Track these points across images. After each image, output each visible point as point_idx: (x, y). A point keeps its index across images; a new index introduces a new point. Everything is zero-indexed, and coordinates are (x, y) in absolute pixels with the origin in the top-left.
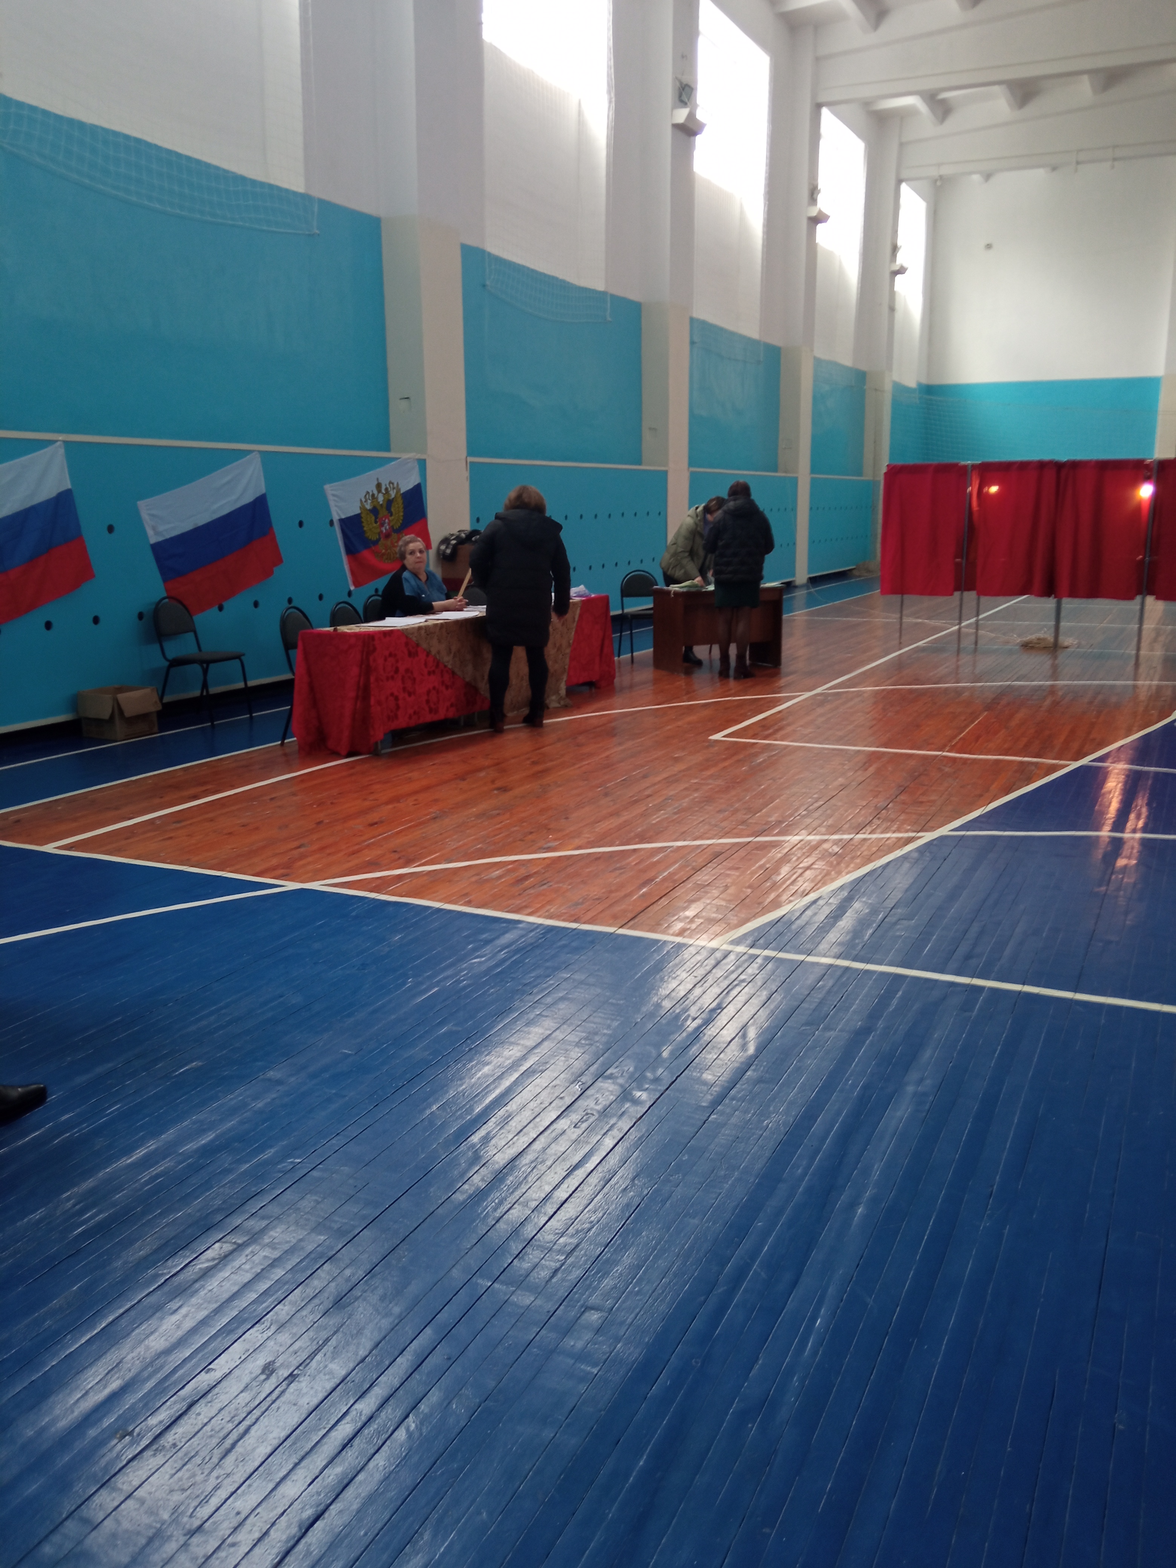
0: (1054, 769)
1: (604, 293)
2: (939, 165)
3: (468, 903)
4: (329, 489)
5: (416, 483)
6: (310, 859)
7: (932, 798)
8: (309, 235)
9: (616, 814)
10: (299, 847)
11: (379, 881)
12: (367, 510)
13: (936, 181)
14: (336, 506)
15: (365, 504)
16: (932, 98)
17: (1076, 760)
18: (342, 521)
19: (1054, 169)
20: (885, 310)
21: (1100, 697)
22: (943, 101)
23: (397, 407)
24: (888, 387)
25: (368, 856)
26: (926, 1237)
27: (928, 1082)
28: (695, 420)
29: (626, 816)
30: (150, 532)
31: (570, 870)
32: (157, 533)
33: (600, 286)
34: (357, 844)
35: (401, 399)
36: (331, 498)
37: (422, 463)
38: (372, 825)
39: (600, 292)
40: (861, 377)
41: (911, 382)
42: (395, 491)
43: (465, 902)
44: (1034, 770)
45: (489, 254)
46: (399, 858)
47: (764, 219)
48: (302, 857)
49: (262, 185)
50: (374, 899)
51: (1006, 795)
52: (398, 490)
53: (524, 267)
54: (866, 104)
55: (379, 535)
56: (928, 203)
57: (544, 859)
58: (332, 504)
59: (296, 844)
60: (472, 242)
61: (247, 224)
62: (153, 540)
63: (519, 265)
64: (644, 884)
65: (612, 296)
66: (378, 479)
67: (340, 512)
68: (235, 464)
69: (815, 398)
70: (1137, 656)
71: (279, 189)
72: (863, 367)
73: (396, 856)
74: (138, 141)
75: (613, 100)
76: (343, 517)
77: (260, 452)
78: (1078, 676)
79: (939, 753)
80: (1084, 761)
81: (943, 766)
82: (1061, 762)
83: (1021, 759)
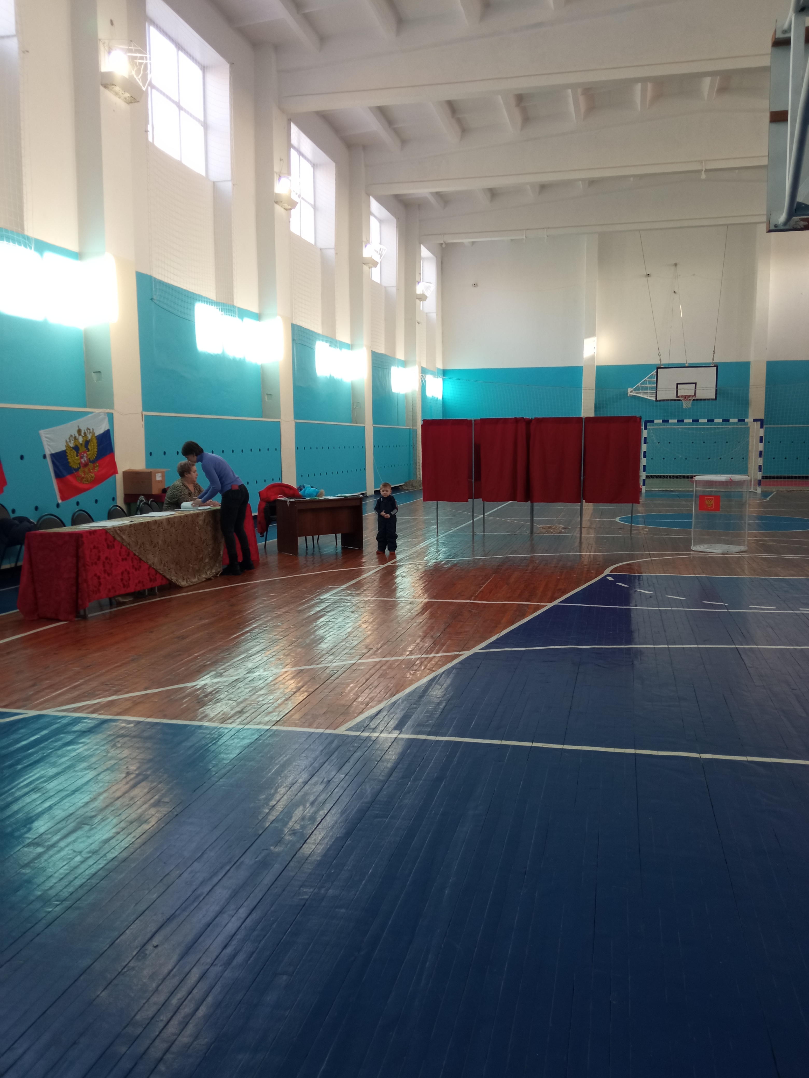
0: (538, 608)
1: (234, 307)
2: (443, 235)
4: (43, 433)
5: (106, 429)
7: (467, 630)
10: (34, 685)
11: (97, 706)
12: (71, 447)
13: (442, 245)
14: (48, 445)
15: (69, 443)
16: (438, 195)
17: (550, 602)
18: (52, 455)
21: (561, 563)
23: (93, 379)
27: (481, 808)
28: (296, 389)
35: (95, 373)
36: (44, 439)
37: (111, 417)
38: (86, 667)
39: (231, 306)
42: (91, 434)
43: (162, 716)
44: (526, 610)
45: (155, 278)
46: (110, 689)
51: (511, 626)
52: (94, 434)
53: (179, 288)
56: (437, 257)
58: (45, 444)
59: (31, 683)
60: (145, 271)
63: (176, 287)
65: (239, 308)
67: (50, 449)
69: (373, 377)
70: (581, 536)
71: (6, 231)
72: (402, 358)
73: (107, 688)
76: (53, 452)
78: (547, 550)
79: (469, 601)
80: (556, 603)
81: (472, 609)
82: (542, 604)
83: (518, 603)
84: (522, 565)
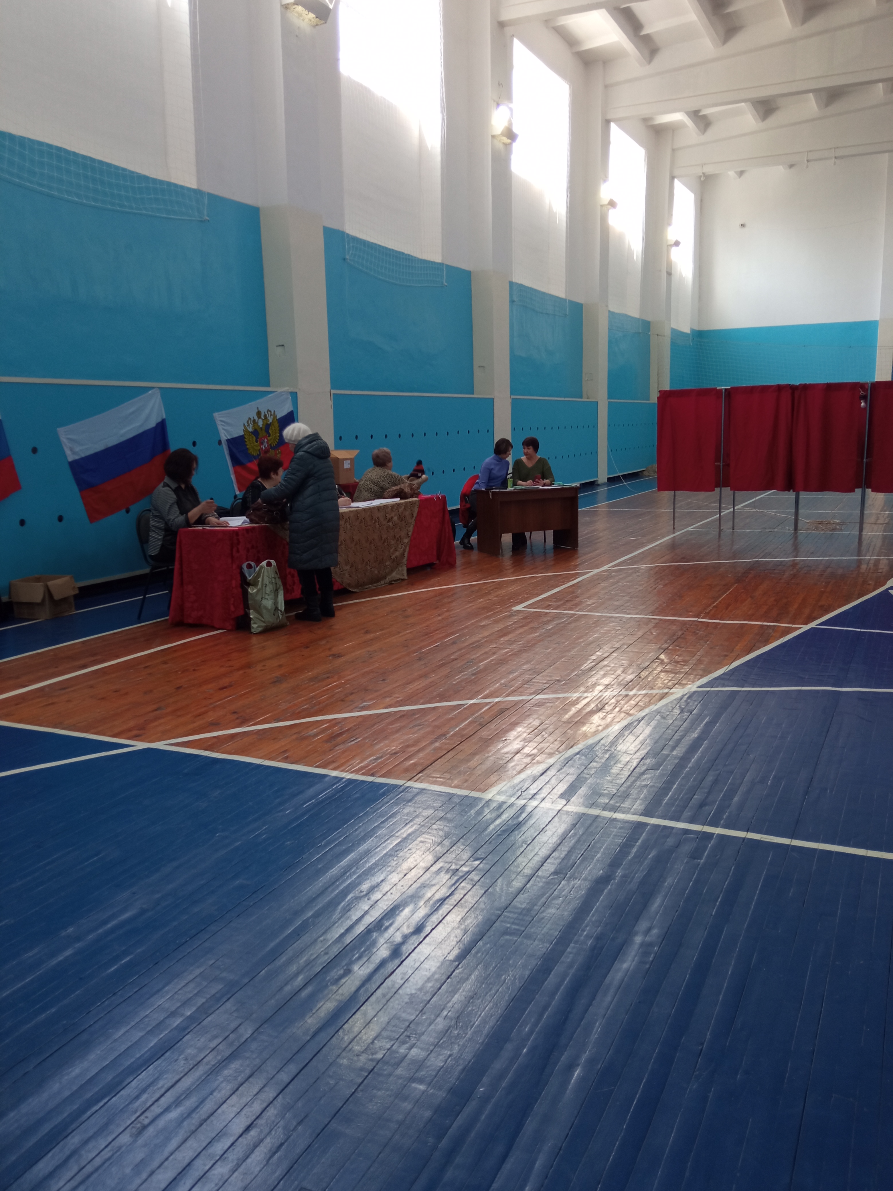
0: (788, 631)
1: (441, 264)
2: (703, 165)
3: (286, 760)
4: (218, 416)
5: (290, 411)
6: (162, 721)
7: (687, 658)
8: (201, 221)
9: (425, 676)
10: (156, 710)
11: (215, 740)
12: (249, 432)
13: (700, 177)
14: (224, 429)
15: (248, 428)
16: (696, 115)
17: (806, 623)
18: (228, 441)
19: (791, 166)
20: (665, 274)
21: (829, 570)
22: (704, 117)
23: (274, 353)
24: (668, 333)
25: (211, 717)
26: (635, 1102)
27: (655, 931)
28: (514, 359)
29: (433, 677)
30: (68, 452)
31: (377, 727)
32: (74, 453)
33: (438, 259)
34: (205, 707)
35: (277, 346)
36: (219, 423)
37: (294, 396)
38: (222, 689)
39: (438, 263)
40: (646, 325)
41: (686, 329)
42: (272, 417)
43: (282, 758)
44: (771, 633)
45: (348, 235)
46: (237, 718)
47: (567, 207)
48: (156, 718)
49: (162, 182)
50: (206, 757)
51: (747, 654)
52: (275, 416)
53: (376, 244)
54: (646, 120)
55: (260, 452)
56: (695, 194)
57: (358, 717)
58: (220, 428)
59: (155, 706)
60: (333, 225)
61: (150, 213)
62: (71, 458)
63: (372, 243)
64: (436, 739)
65: (447, 265)
66: (258, 408)
67: (226, 434)
68: (139, 398)
69: (610, 342)
70: (860, 536)
71: (176, 185)
72: (649, 318)
73: (236, 716)
74: (59, 149)
75: (445, 118)
76: (230, 438)
77: (160, 388)
78: (812, 553)
79: (696, 619)
80: (813, 625)
81: (698, 630)
82: (794, 626)
83: (761, 623)
84: (775, 572)
